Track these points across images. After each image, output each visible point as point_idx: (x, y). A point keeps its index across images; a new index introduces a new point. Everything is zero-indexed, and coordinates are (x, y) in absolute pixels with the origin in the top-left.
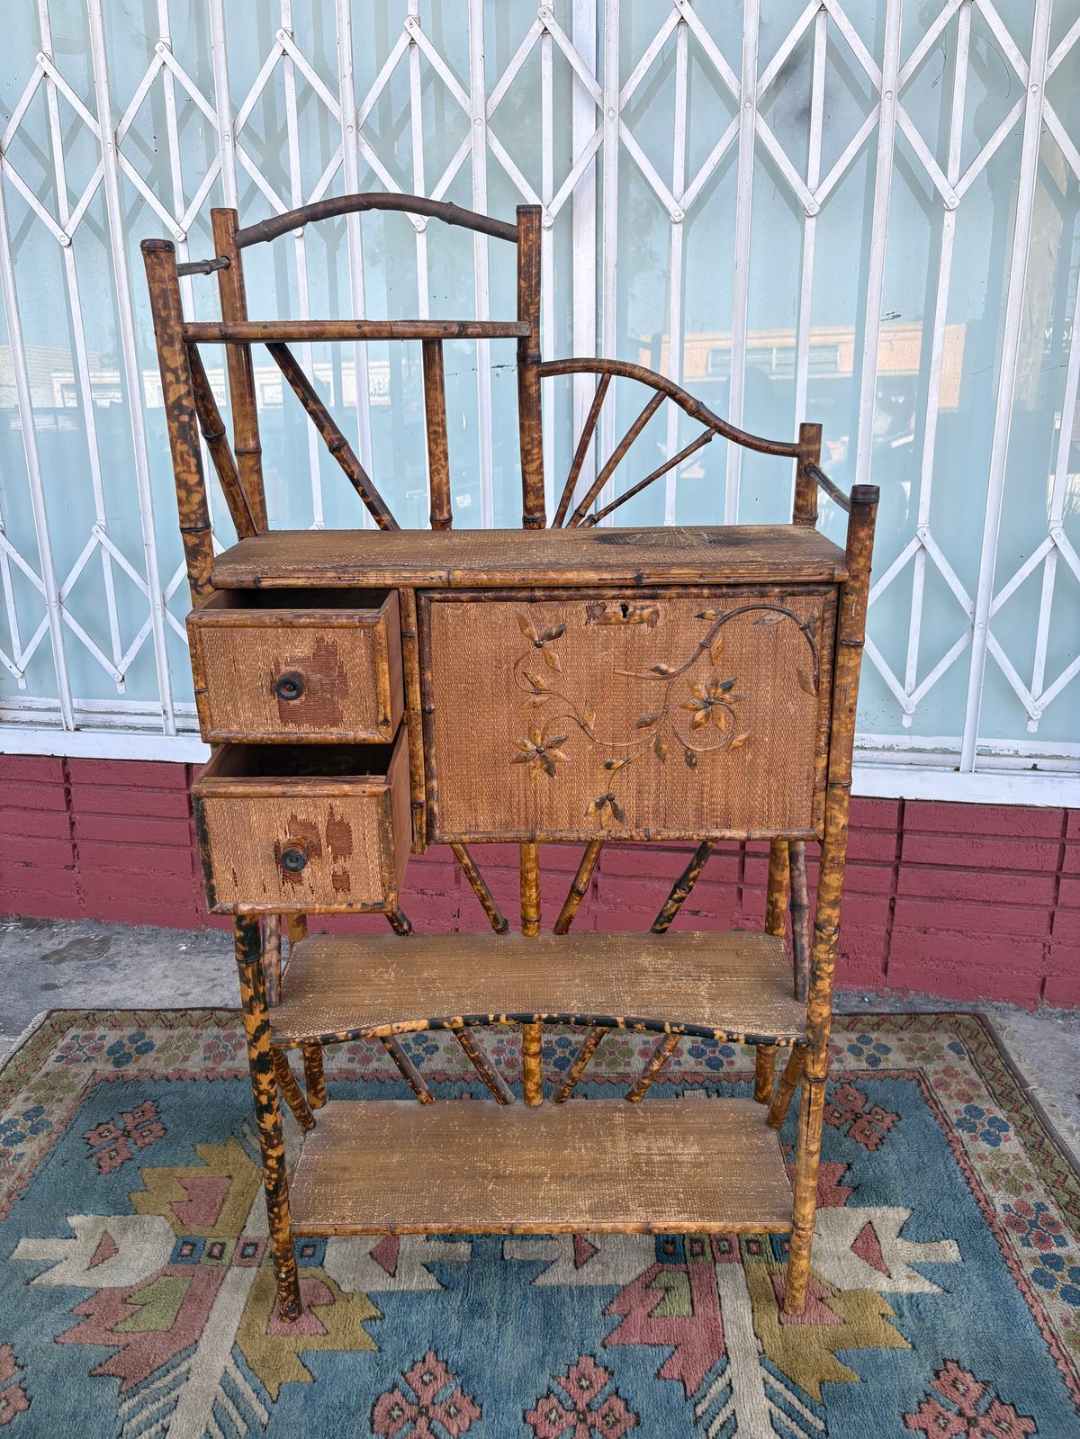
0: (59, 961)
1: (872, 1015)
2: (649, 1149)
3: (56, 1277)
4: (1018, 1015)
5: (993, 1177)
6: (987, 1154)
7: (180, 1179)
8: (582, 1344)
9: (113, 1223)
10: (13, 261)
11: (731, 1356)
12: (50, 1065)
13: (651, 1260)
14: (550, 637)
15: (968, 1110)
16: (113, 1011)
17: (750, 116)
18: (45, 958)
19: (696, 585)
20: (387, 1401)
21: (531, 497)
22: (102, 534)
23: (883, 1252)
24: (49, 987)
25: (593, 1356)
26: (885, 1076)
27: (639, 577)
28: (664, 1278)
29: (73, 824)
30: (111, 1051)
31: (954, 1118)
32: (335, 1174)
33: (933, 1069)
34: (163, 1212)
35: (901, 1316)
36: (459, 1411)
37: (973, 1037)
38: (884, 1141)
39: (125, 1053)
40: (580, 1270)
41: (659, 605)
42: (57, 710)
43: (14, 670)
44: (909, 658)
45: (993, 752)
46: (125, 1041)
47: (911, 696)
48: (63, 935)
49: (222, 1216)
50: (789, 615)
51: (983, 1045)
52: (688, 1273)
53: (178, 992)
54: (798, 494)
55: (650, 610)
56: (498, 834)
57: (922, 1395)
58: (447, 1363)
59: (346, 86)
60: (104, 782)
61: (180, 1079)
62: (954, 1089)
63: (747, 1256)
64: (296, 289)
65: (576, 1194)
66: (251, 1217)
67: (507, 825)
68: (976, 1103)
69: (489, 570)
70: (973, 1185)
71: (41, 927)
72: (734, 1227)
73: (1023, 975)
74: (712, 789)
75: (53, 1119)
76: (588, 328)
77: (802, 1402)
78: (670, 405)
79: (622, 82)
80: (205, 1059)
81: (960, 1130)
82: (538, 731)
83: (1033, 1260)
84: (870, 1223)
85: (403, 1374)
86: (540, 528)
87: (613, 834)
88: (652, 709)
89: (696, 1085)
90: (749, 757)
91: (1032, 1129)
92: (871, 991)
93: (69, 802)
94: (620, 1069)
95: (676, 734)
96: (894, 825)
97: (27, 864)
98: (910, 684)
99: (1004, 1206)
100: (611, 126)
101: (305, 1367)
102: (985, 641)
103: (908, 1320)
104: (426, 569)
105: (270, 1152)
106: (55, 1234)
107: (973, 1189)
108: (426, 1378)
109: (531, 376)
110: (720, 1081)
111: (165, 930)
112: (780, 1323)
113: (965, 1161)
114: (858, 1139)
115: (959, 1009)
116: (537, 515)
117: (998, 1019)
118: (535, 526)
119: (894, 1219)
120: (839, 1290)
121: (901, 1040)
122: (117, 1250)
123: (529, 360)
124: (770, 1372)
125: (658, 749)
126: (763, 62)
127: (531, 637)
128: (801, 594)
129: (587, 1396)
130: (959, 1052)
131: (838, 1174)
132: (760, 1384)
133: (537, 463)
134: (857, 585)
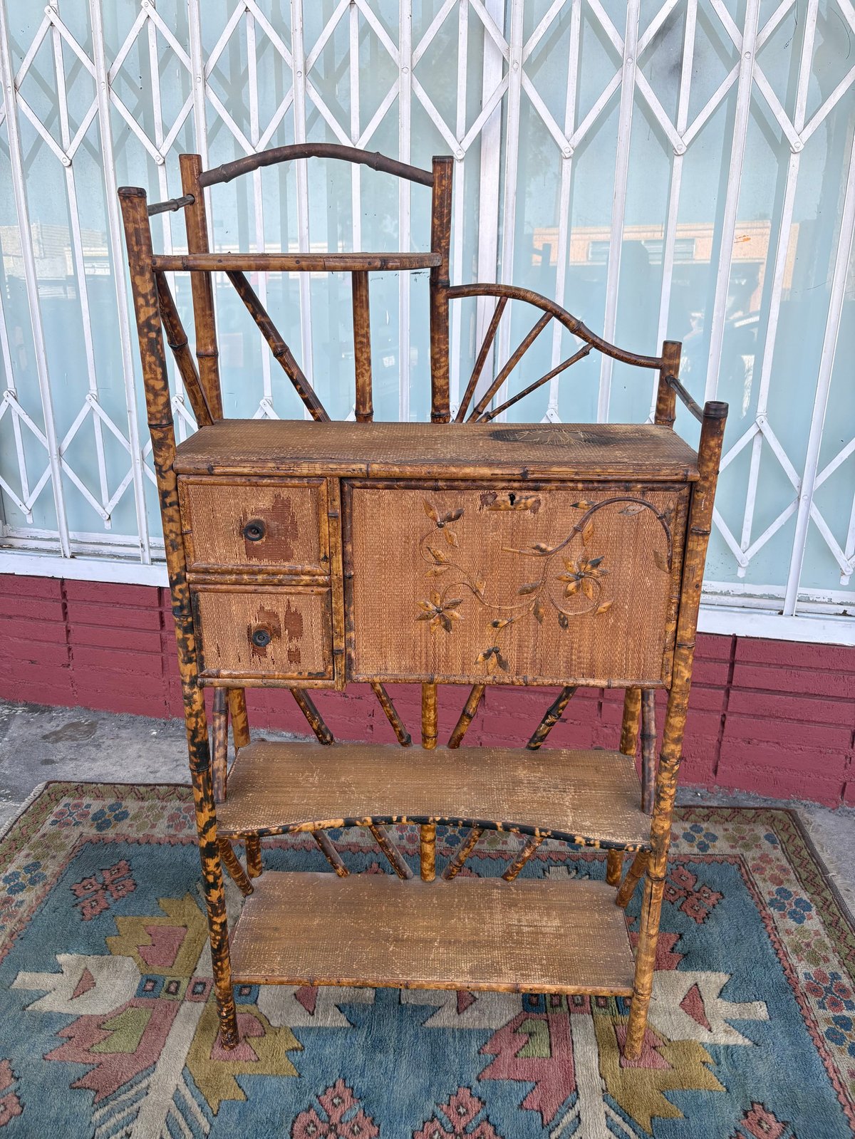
0: (57, 741)
1: (703, 807)
2: (519, 921)
3: (45, 1005)
4: (822, 811)
5: (797, 950)
6: (793, 929)
7: (146, 927)
8: (461, 1077)
9: (92, 961)
10: (25, 176)
11: (580, 1092)
12: (47, 828)
13: (519, 1009)
14: (450, 519)
15: (778, 892)
16: (97, 784)
17: (631, 71)
18: (45, 737)
19: (572, 481)
20: (304, 1118)
21: (438, 397)
22: (93, 401)
23: (706, 1009)
24: (48, 762)
25: (469, 1088)
26: (713, 861)
27: (525, 473)
28: (529, 1025)
29: (68, 631)
30: (95, 818)
31: (767, 898)
32: (267, 933)
33: (751, 856)
34: (131, 953)
35: (718, 1064)
36: (361, 1129)
37: (785, 829)
38: (710, 915)
39: (105, 820)
40: (461, 1015)
41: (541, 495)
42: (57, 540)
43: (23, 508)
44: (745, 522)
45: (811, 599)
46: (106, 810)
47: (745, 553)
48: (60, 719)
49: (178, 959)
50: (649, 506)
51: (793, 837)
52: (548, 1021)
53: (149, 770)
54: (660, 400)
55: (534, 499)
56: (403, 676)
57: (733, 1130)
58: (353, 1089)
59: (297, 38)
60: (93, 599)
61: (148, 843)
62: (768, 873)
63: (596, 1009)
64: (253, 205)
65: (459, 957)
66: (201, 960)
67: (411, 670)
68: (786, 886)
69: (401, 464)
70: (781, 955)
71: (43, 712)
72: (586, 990)
73: (828, 780)
74: (580, 646)
75: (48, 873)
76: (491, 243)
77: (636, 1133)
78: (555, 322)
79: (525, 41)
80: (169, 827)
81: (772, 909)
82: (438, 595)
83: (827, 1021)
84: (696, 984)
85: (318, 1097)
86: (445, 422)
87: (497, 679)
88: (532, 580)
89: (559, 863)
90: (611, 621)
91: (830, 910)
92: (703, 787)
93: (65, 614)
94: (499, 847)
95: (552, 601)
96: (728, 656)
97: (32, 662)
98: (745, 543)
99: (805, 974)
100: (515, 76)
101: (240, 1087)
102: (808, 511)
103: (724, 1067)
104: (349, 462)
105: (215, 919)
106: (46, 969)
107: (781, 959)
108: (336, 1101)
109: (441, 298)
110: (578, 860)
111: (141, 717)
112: (621, 1066)
113: (775, 935)
114: (689, 913)
115: (774, 805)
116: (443, 412)
117: (806, 815)
118: (441, 421)
119: (715, 982)
120: (669, 1040)
121: (726, 830)
122: (94, 984)
123: (440, 285)
124: (611, 1107)
125: (536, 612)
126: (644, 24)
127: (434, 519)
128: (659, 489)
129: (463, 1121)
130: (773, 842)
131: (672, 942)
132: (602, 1116)
133: (445, 369)
134: (707, 485)
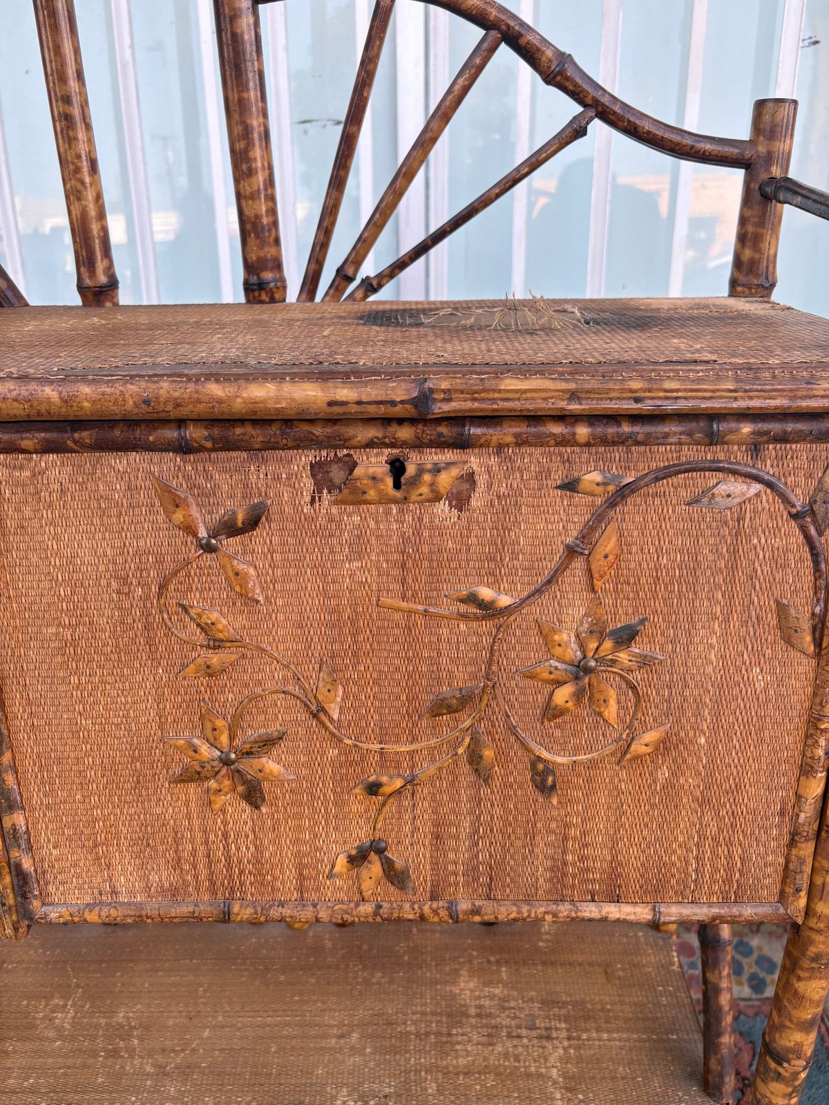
14: (230, 529)
19: (561, 418)
21: (255, 243)
27: (423, 400)
41: (474, 461)
50: (769, 485)
54: (742, 238)
55: (455, 472)
56: (153, 906)
67: (174, 893)
74: (584, 833)
82: (220, 723)
86: (273, 300)
87: (385, 911)
88: (461, 678)
90: (664, 774)
95: (512, 730)
116: (268, 276)
118: (264, 297)
125: (474, 758)
127: (190, 530)
128: (800, 437)
